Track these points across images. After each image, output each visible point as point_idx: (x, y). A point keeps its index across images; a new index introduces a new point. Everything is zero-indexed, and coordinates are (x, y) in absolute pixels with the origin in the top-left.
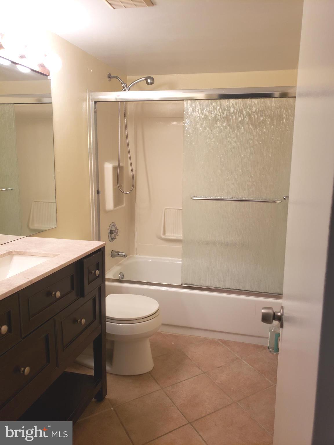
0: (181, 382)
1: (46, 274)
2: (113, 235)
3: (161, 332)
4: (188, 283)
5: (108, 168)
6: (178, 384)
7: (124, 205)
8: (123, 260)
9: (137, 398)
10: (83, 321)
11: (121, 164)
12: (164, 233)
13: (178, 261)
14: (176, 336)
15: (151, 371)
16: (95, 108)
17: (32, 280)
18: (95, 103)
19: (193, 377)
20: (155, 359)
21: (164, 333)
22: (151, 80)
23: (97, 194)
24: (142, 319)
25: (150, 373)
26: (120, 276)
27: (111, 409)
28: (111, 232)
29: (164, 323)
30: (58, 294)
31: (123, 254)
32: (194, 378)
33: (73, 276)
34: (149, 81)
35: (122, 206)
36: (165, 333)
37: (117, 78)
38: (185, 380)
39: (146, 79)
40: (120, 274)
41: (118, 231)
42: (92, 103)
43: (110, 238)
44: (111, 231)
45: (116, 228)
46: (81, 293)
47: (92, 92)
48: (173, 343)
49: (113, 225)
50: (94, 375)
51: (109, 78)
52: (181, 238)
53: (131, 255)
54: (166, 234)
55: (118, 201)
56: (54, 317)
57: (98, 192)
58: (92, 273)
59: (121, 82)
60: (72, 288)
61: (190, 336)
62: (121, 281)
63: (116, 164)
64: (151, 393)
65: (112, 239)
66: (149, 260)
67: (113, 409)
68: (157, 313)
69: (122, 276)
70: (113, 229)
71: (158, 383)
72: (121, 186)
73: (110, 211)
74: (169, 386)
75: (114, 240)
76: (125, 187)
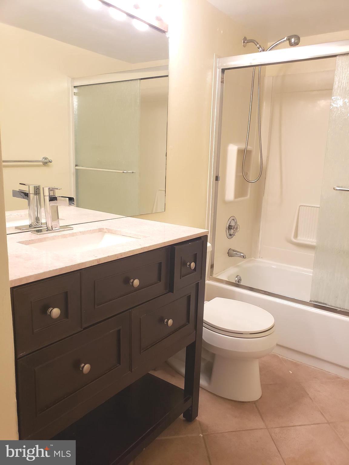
0: (293, 426)
1: (121, 254)
2: (232, 231)
3: (278, 355)
4: (319, 301)
5: (233, 150)
6: (289, 428)
7: (248, 196)
8: (242, 262)
9: (234, 431)
10: (170, 322)
11: (249, 148)
12: (296, 236)
13: (309, 272)
14: (296, 365)
15: (257, 400)
16: (222, 78)
17: (100, 259)
18: (223, 70)
19: (313, 424)
20: (264, 386)
21: (281, 356)
22: (296, 39)
23: (216, 180)
24: (250, 334)
25: (254, 402)
26: (236, 279)
27: (200, 436)
28: (230, 228)
29: (280, 344)
30: (136, 282)
31: (242, 254)
32: (312, 426)
33: (160, 264)
34: (293, 40)
35: (245, 198)
36: (284, 357)
37: (254, 41)
38: (300, 426)
39: (289, 39)
40: (237, 277)
41: (238, 227)
42: (219, 71)
43: (228, 234)
44: (229, 226)
45: (236, 223)
46: (170, 287)
47: (219, 57)
48: (291, 372)
49: (234, 220)
50: (184, 389)
51: (244, 42)
52: (315, 244)
53: (253, 258)
54: (299, 238)
55: (240, 191)
56: (131, 310)
57: (217, 178)
58: (186, 265)
59: (258, 45)
60: (160, 279)
61: (315, 368)
62: (237, 285)
63: (243, 146)
64: (252, 430)
65: (230, 235)
66: (273, 267)
67: (202, 435)
68: (272, 329)
69: (239, 281)
70: (233, 224)
71: (262, 419)
72: (247, 173)
73: (230, 202)
74: (277, 428)
75: (232, 237)
76: (252, 176)
